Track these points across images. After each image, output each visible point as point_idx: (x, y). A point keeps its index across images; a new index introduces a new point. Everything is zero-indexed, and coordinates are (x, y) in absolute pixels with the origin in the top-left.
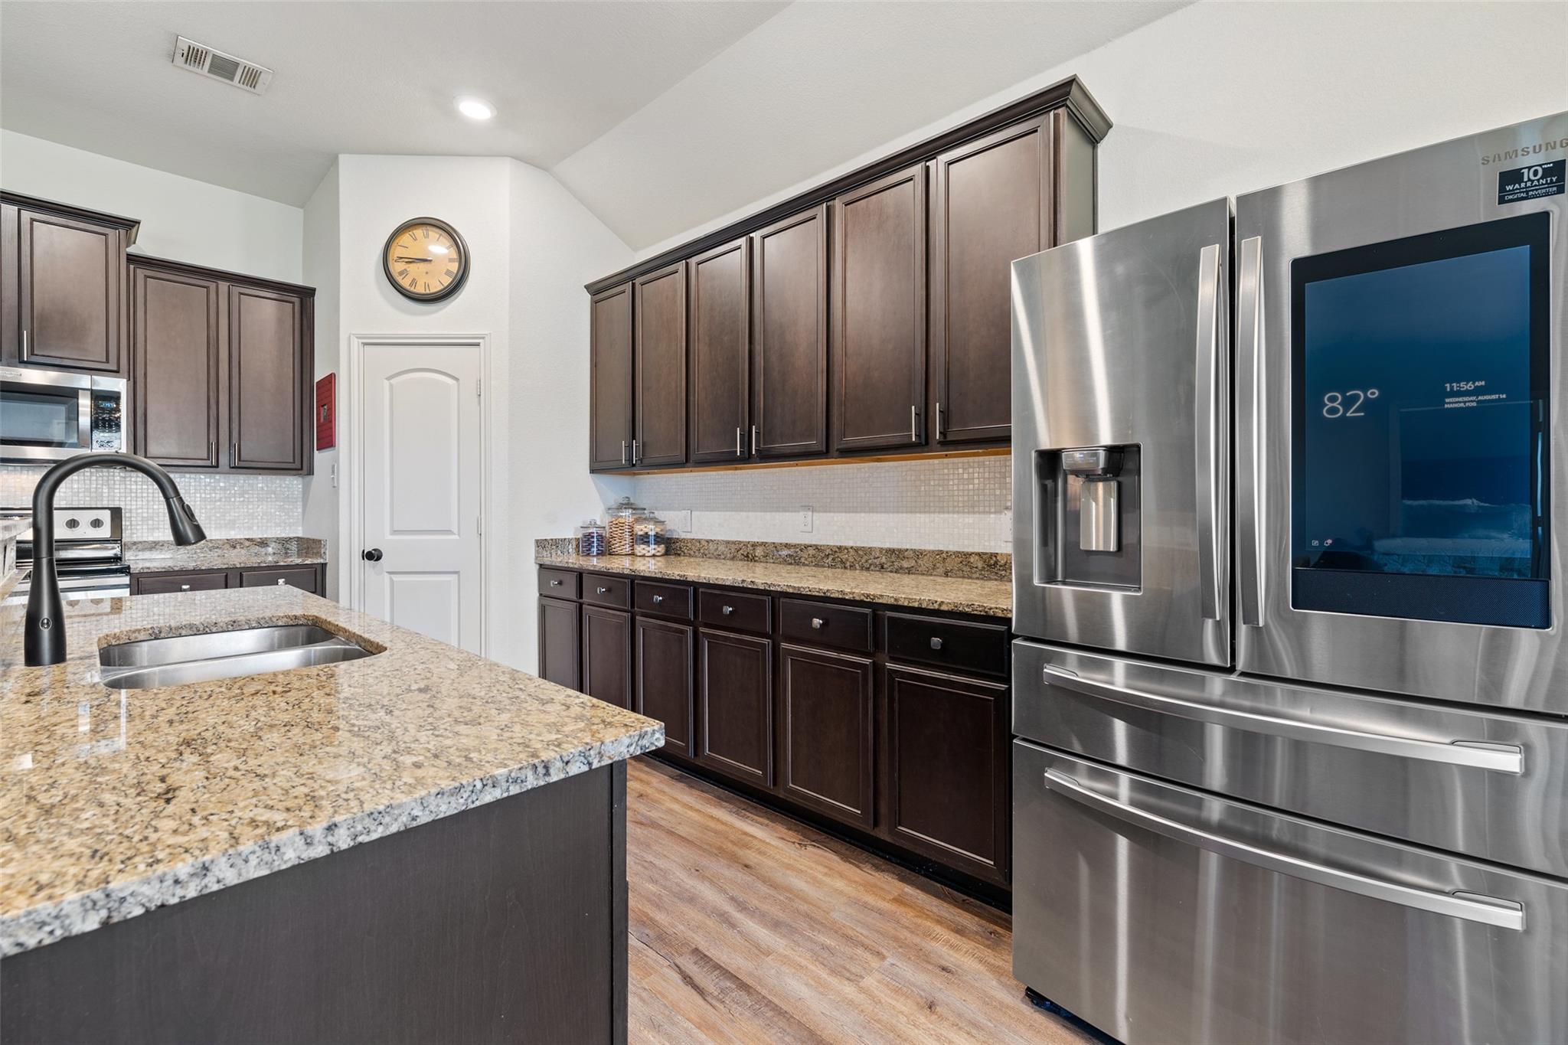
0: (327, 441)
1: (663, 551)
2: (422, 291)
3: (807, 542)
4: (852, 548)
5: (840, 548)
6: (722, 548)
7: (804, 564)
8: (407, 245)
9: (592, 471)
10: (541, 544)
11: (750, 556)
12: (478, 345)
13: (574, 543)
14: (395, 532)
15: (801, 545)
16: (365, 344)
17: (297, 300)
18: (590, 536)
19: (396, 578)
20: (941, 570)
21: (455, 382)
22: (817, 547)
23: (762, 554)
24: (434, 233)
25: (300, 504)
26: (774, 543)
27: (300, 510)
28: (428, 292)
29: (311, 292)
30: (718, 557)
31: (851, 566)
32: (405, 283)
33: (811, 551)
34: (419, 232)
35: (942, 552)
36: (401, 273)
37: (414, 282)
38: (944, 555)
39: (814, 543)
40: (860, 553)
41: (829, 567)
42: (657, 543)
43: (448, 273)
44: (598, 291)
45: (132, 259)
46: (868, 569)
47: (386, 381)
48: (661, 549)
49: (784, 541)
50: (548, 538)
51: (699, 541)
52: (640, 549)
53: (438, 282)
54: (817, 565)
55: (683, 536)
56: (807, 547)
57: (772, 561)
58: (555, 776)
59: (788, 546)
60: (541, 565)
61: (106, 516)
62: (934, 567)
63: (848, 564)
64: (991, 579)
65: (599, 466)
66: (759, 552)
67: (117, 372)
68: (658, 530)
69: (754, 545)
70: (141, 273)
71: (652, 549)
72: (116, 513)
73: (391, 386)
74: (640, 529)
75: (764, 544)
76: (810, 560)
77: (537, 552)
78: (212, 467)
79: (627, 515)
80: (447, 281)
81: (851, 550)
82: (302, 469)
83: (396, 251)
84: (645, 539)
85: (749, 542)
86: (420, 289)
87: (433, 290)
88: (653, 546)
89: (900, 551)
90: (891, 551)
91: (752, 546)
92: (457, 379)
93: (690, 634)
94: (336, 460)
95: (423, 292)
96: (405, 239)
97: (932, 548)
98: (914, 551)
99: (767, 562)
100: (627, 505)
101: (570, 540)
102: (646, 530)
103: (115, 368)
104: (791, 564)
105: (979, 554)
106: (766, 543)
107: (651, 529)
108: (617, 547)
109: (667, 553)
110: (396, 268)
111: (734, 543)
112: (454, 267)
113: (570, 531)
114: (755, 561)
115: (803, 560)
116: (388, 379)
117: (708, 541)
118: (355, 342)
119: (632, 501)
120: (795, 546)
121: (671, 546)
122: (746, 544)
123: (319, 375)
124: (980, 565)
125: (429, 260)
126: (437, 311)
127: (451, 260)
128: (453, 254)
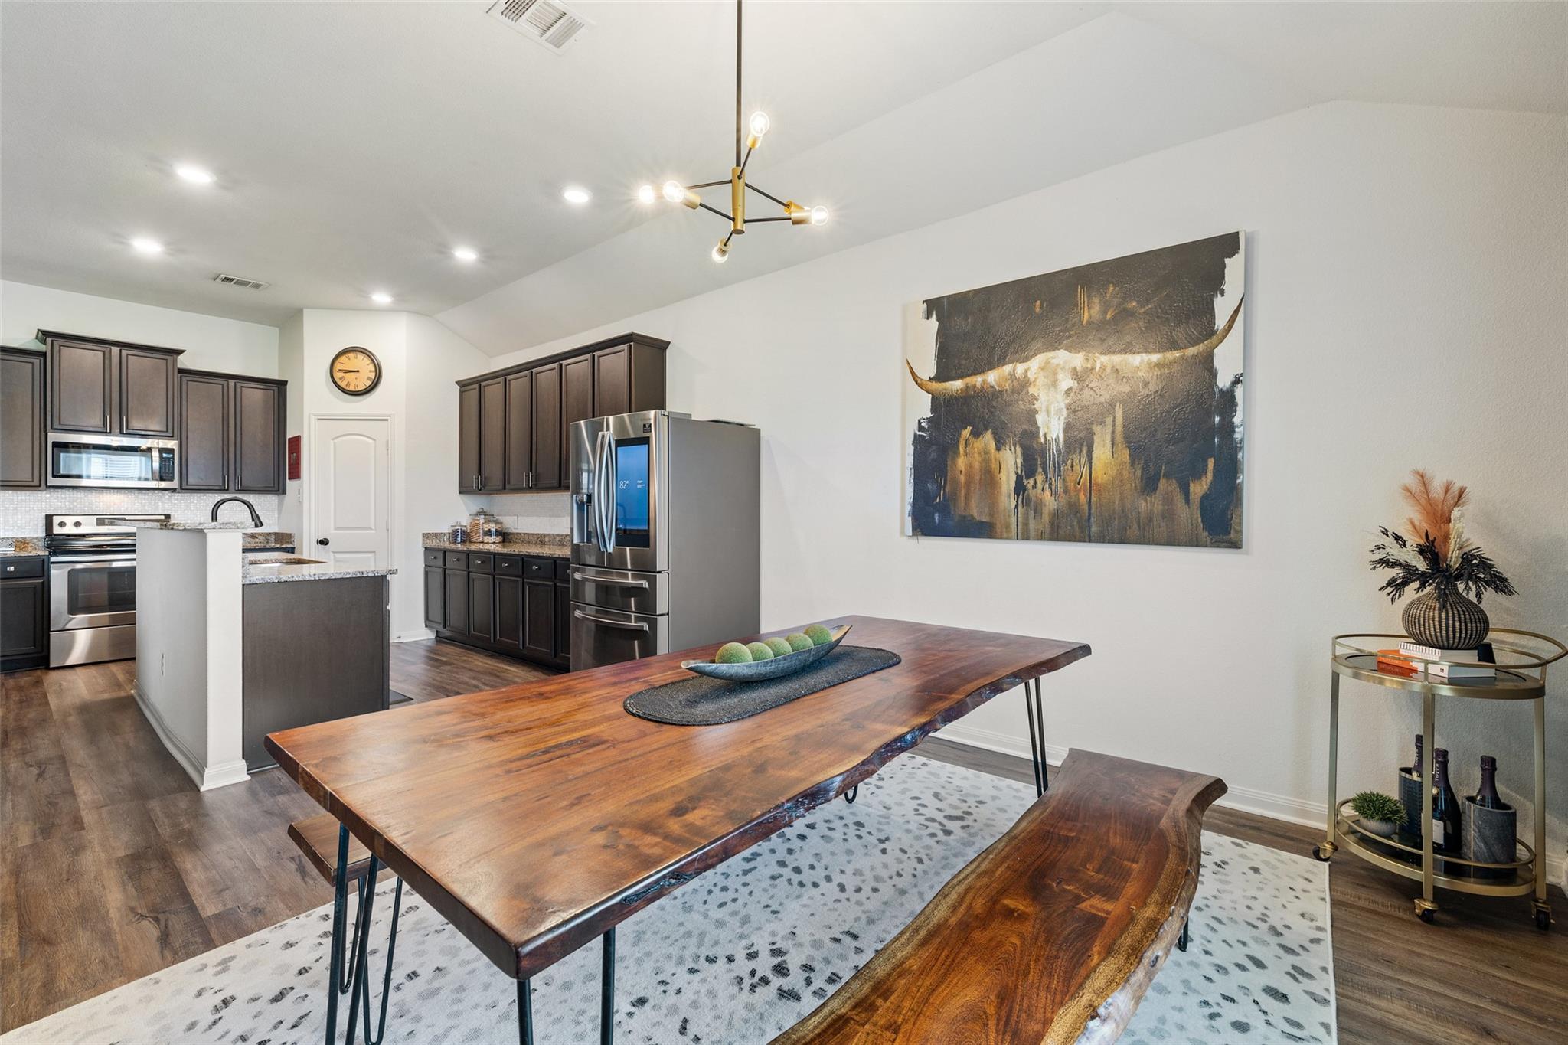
0: (295, 474)
1: (501, 540)
6: (531, 537)
8: (346, 362)
9: (460, 493)
10: (426, 536)
12: (387, 420)
13: (448, 536)
14: (336, 529)
15: (565, 535)
16: (319, 419)
17: (276, 389)
18: (456, 531)
19: (337, 555)
21: (371, 441)
23: (549, 540)
24: (360, 356)
25: (276, 512)
26: (554, 534)
27: (277, 516)
28: (357, 390)
29: (284, 383)
30: (529, 543)
32: (343, 384)
34: (351, 355)
36: (341, 379)
37: (348, 384)
42: (496, 535)
43: (369, 378)
44: (464, 385)
45: (181, 371)
47: (332, 441)
48: (500, 538)
49: (557, 533)
50: (431, 532)
51: (520, 534)
52: (487, 539)
53: (363, 383)
55: (514, 531)
58: (365, 575)
59: (558, 535)
60: (426, 548)
65: (464, 489)
66: (547, 539)
67: (173, 437)
68: (497, 527)
69: (545, 535)
70: (185, 379)
71: (493, 538)
73: (335, 444)
74: (487, 527)
75: (549, 535)
77: (423, 540)
78: (225, 490)
79: (481, 519)
80: (368, 383)
82: (279, 490)
83: (338, 366)
84: (489, 533)
86: (352, 388)
87: (360, 388)
88: (494, 537)
92: (374, 440)
93: (491, 580)
94: (301, 486)
95: (354, 390)
96: (343, 359)
99: (551, 545)
100: (482, 513)
101: (445, 534)
102: (489, 528)
103: (171, 435)
104: (561, 545)
107: (493, 527)
108: (474, 539)
109: (504, 541)
110: (337, 376)
111: (537, 534)
112: (373, 375)
113: (446, 529)
115: (566, 543)
116: (333, 439)
117: (524, 534)
118: (313, 418)
119: (485, 510)
120: (562, 535)
121: (505, 537)
122: (541, 535)
123: (290, 434)
125: (358, 371)
126: (364, 399)
127: (370, 371)
128: (372, 368)
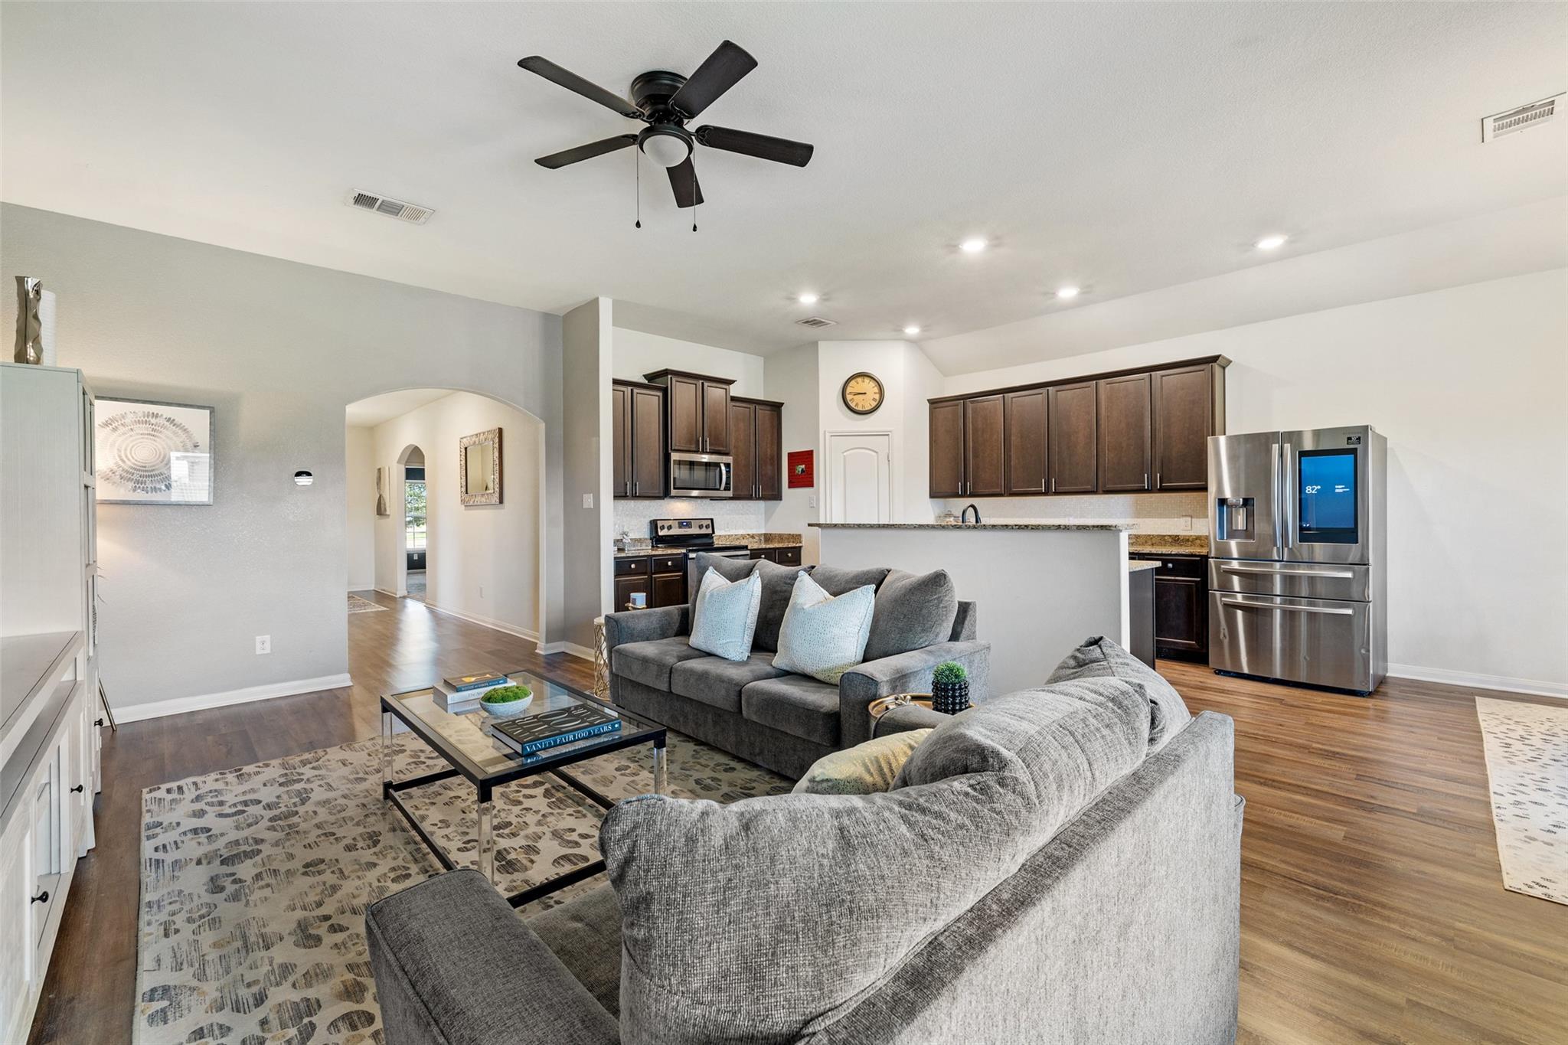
0: (805, 483)
2: (861, 409)
8: (855, 386)
9: (932, 496)
12: (888, 435)
16: (832, 436)
20: (1150, 543)
21: (876, 454)
24: (867, 380)
28: (864, 409)
29: (780, 405)
32: (853, 405)
34: (859, 380)
36: (851, 400)
37: (857, 405)
43: (874, 399)
44: (934, 403)
45: (732, 399)
47: (843, 454)
53: (869, 404)
61: (709, 522)
67: (730, 454)
70: (734, 404)
72: (712, 520)
73: (844, 456)
80: (874, 404)
82: (775, 498)
83: (849, 390)
86: (860, 408)
87: (867, 409)
92: (877, 452)
94: (814, 493)
96: (853, 383)
97: (1144, 534)
103: (729, 452)
105: (1170, 536)
110: (849, 397)
112: (877, 396)
116: (845, 453)
118: (828, 435)
123: (792, 449)
124: (1170, 540)
125: (865, 393)
126: (866, 419)
127: (875, 393)
128: (876, 390)
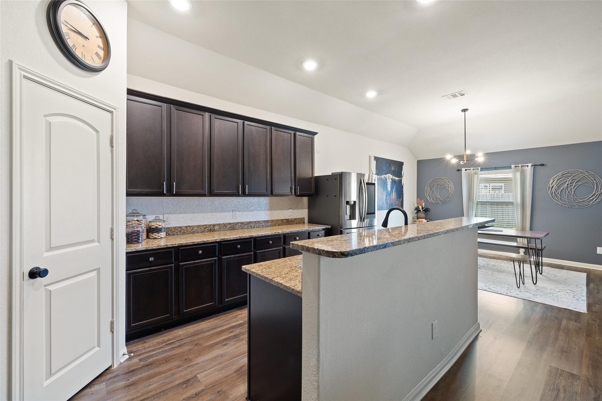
3: (238, 222)
4: (254, 222)
5: (250, 222)
6: (196, 228)
7: (237, 229)
11: (212, 230)
14: (51, 249)
15: (235, 223)
16: (25, 77)
19: (52, 288)
22: (242, 223)
23: (218, 228)
26: (224, 224)
30: (194, 233)
31: (253, 227)
33: (239, 224)
35: (277, 220)
36: (65, 35)
38: (278, 221)
39: (240, 221)
40: (256, 223)
41: (246, 229)
46: (259, 227)
49: (229, 222)
51: (181, 227)
52: (153, 235)
54: (242, 229)
56: (238, 223)
57: (223, 230)
59: (229, 224)
62: (276, 224)
63: (253, 226)
64: (288, 225)
66: (216, 228)
74: (153, 225)
75: (219, 224)
76: (239, 227)
80: (98, 62)
81: (254, 223)
85: (211, 225)
89: (268, 221)
90: (265, 221)
91: (213, 226)
92: (97, 131)
98: (271, 220)
99: (220, 231)
100: (135, 214)
102: (156, 225)
104: (232, 230)
106: (220, 224)
110: (62, 29)
111: (203, 226)
114: (215, 231)
115: (236, 228)
117: (186, 227)
120: (233, 223)
122: (210, 226)
125: (87, 38)
127: (99, 47)
